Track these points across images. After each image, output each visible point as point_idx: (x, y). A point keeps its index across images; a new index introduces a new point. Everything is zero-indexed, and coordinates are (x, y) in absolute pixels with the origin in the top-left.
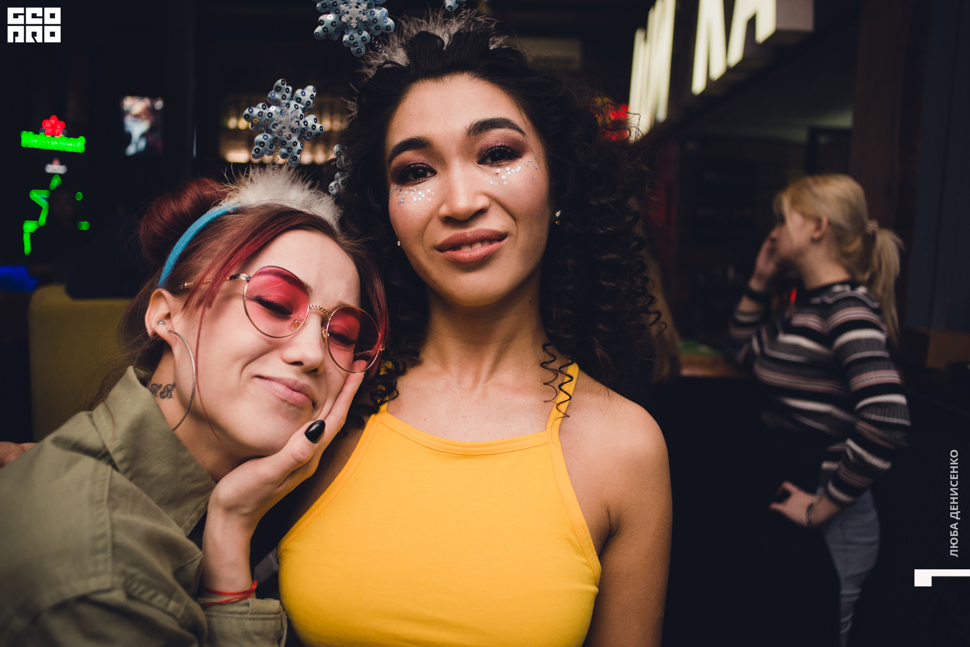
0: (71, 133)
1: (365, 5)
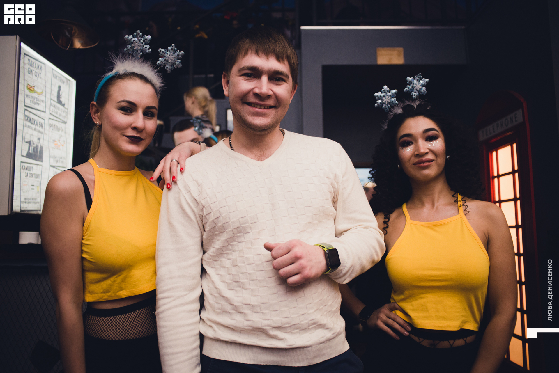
1: (390, 98)
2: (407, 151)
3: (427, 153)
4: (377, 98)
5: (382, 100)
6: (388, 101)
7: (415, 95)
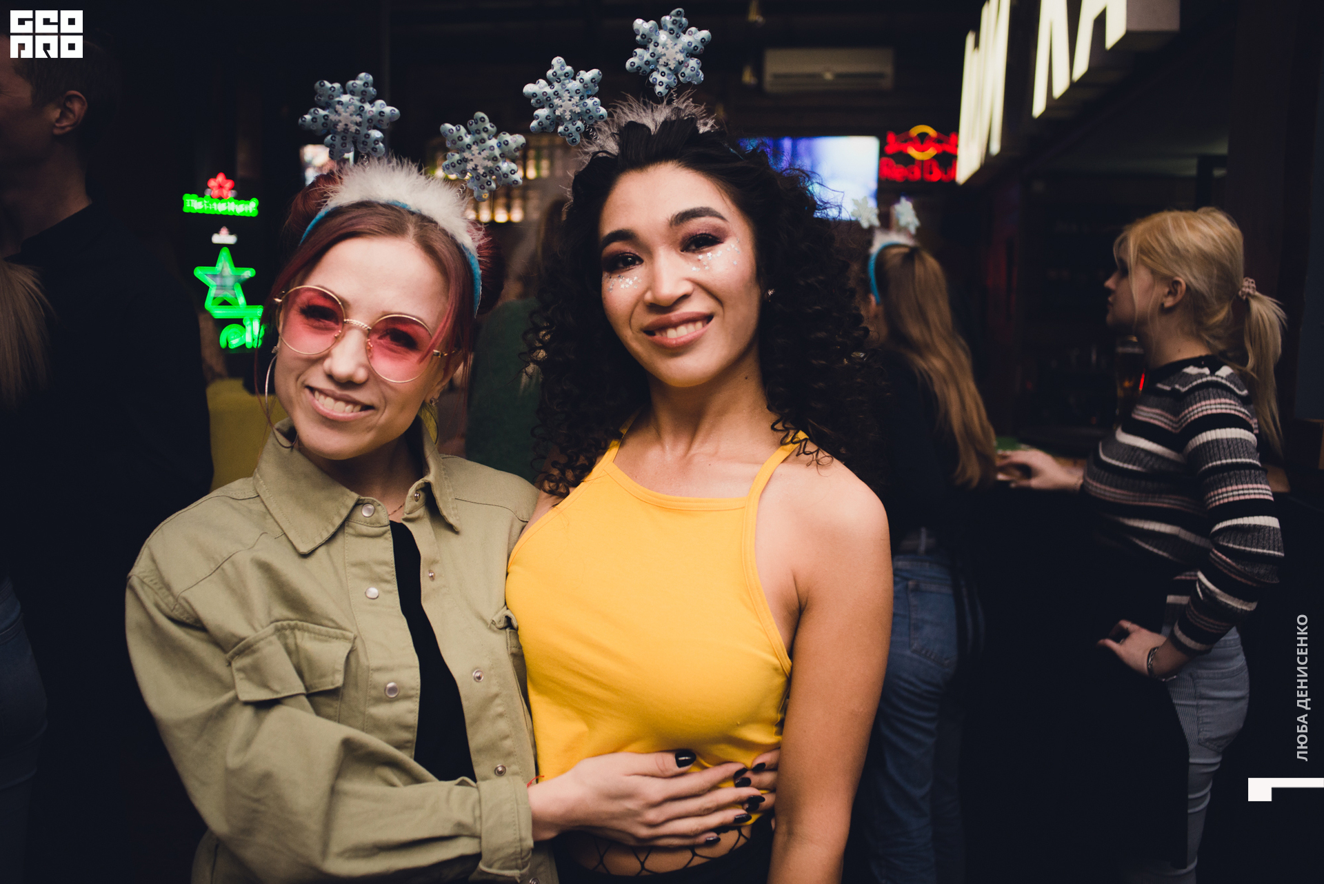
0: (242, 196)
1: (577, 98)
2: (622, 286)
3: (685, 297)
4: (533, 101)
5: (551, 106)
6: (571, 111)
7: (661, 83)
